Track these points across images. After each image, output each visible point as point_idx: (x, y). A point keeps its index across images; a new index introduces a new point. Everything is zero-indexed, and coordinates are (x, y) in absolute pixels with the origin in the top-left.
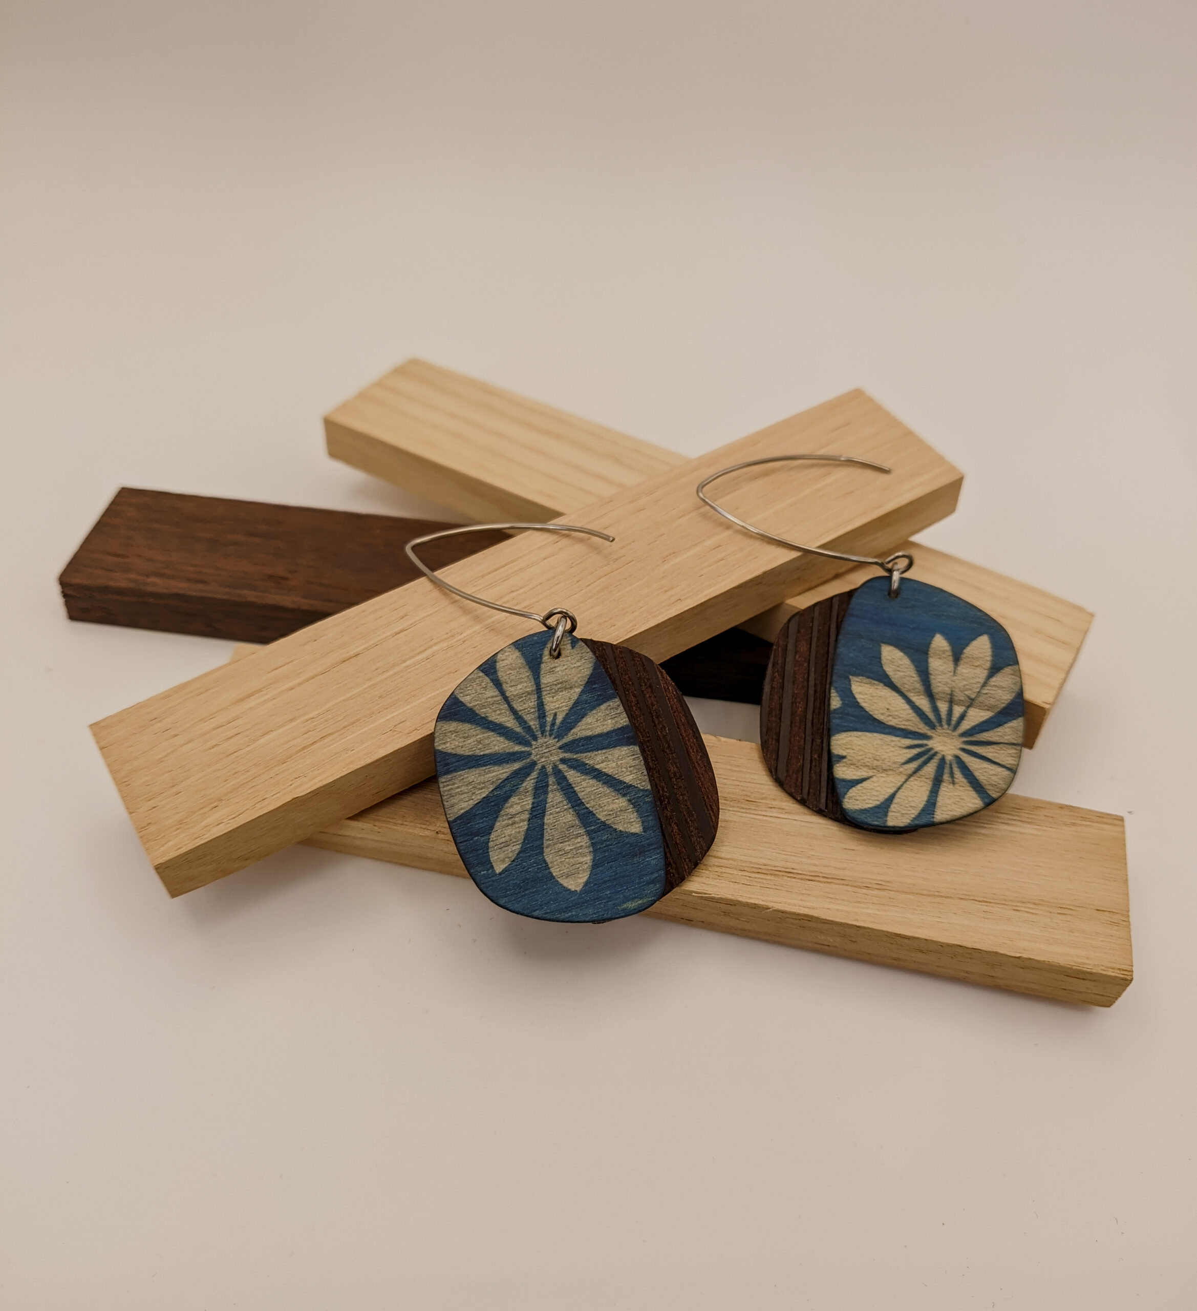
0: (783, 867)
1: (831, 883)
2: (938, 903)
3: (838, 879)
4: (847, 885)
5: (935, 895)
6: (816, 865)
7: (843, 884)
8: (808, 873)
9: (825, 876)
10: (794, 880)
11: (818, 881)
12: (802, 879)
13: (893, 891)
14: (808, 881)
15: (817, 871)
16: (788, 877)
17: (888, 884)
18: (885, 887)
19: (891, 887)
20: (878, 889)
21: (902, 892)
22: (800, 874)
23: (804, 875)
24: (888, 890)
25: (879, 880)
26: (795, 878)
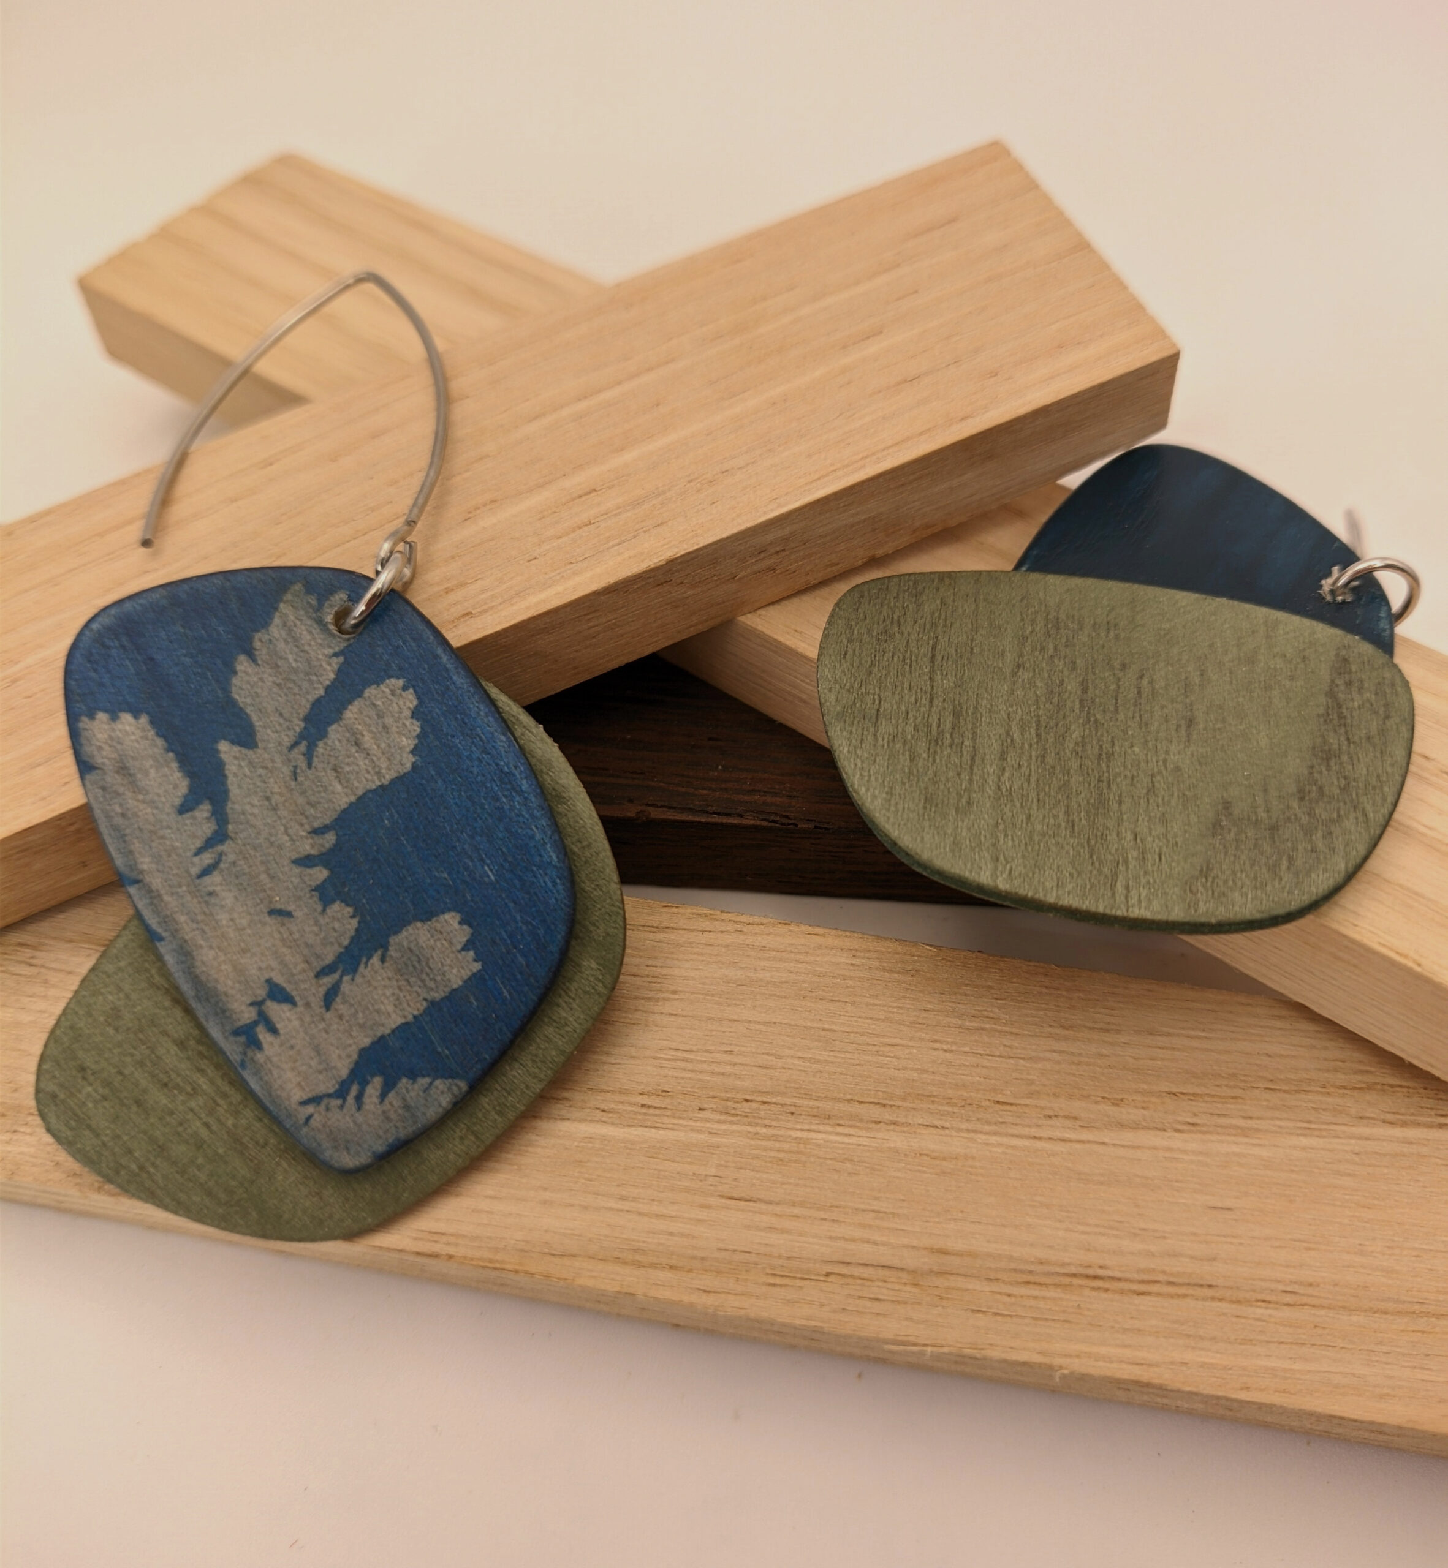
0: (1081, 1265)
1: (1185, 1296)
2: (1423, 1332)
3: (1201, 1286)
4: (1221, 1300)
5: (1414, 1313)
7: (1213, 1299)
8: (1136, 1276)
9: (1172, 1279)
10: (1104, 1295)
11: (1159, 1294)
12: (1122, 1292)
13: (1322, 1307)
14: (1135, 1297)
15: (1154, 1270)
16: (1094, 1289)
17: (1310, 1291)
18: (1305, 1300)
19: (1320, 1297)
20: (1288, 1305)
21: (1344, 1308)
22: (1119, 1279)
23: (1126, 1280)
24: (1310, 1305)
25: (1292, 1282)
26: (1106, 1290)
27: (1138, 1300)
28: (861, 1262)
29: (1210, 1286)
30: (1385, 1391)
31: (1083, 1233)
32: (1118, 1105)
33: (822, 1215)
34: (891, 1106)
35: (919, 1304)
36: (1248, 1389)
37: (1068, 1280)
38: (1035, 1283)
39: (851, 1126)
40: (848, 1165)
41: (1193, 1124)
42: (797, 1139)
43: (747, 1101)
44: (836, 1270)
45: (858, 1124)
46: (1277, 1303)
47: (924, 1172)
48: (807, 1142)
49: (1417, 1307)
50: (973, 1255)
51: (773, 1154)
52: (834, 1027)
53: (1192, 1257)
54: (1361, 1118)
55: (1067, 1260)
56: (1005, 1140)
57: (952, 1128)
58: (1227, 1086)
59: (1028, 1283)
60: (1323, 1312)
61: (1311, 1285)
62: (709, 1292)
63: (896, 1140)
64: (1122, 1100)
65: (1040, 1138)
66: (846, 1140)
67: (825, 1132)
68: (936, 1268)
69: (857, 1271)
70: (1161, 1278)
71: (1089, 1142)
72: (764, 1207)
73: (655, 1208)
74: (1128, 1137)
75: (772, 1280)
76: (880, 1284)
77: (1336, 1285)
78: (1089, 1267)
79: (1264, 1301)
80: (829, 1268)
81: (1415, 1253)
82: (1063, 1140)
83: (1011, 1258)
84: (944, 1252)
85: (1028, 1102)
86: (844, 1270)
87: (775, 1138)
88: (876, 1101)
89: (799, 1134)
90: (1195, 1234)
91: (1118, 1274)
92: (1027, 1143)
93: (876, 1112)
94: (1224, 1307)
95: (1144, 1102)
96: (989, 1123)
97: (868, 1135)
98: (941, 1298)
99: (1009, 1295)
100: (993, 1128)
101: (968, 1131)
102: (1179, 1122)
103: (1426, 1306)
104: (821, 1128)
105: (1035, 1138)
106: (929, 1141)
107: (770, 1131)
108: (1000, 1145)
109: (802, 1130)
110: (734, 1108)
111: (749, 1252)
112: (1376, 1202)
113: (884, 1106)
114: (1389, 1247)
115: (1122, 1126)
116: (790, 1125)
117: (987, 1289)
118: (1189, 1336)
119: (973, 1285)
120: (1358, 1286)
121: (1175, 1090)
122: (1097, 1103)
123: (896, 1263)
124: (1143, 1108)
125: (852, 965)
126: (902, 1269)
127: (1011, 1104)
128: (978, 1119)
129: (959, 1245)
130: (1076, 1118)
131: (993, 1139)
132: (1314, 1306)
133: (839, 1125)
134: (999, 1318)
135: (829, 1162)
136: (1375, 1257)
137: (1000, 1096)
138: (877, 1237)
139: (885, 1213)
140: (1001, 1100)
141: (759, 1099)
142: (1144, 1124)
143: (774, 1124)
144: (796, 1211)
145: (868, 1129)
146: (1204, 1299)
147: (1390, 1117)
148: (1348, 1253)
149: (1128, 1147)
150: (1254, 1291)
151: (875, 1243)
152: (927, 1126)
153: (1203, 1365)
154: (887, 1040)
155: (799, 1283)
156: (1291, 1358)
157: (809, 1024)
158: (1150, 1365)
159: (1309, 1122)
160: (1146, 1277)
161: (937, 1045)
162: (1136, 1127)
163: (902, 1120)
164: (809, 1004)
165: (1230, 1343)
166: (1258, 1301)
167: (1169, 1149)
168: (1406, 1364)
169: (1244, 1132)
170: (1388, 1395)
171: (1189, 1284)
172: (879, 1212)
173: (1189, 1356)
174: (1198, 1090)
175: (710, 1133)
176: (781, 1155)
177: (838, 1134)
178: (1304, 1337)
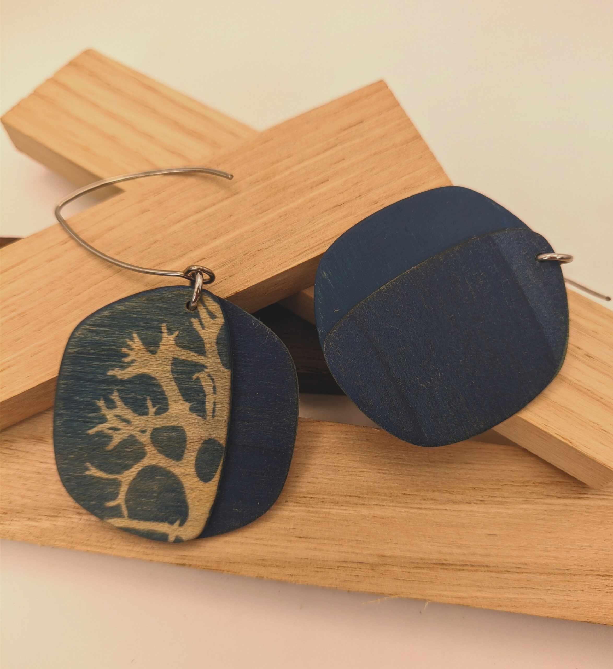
0: (437, 559)
1: (477, 570)
2: (568, 581)
3: (484, 566)
4: (491, 571)
5: (565, 574)
6: (465, 554)
7: (488, 571)
8: (458, 563)
9: (473, 564)
10: (446, 571)
11: (467, 570)
12: (453, 570)
13: (530, 573)
14: (458, 571)
15: (466, 561)
16: (442, 569)
17: (526, 567)
18: (524, 570)
19: (529, 569)
20: (517, 572)
21: (538, 573)
22: (452, 565)
23: (454, 565)
24: (525, 572)
25: (519, 563)
26: (447, 569)
27: (459, 573)
28: (351, 561)
29: (487, 566)
30: (553, 605)
31: (438, 546)
32: (452, 494)
33: (336, 543)
34: (362, 497)
35: (374, 577)
36: (501, 606)
37: (431, 566)
38: (419, 567)
39: (346, 506)
40: (346, 522)
41: (482, 501)
42: (325, 513)
43: (305, 497)
44: (342, 565)
45: (349, 505)
46: (513, 572)
47: (376, 524)
48: (329, 513)
49: (567, 572)
50: (395, 557)
51: (315, 519)
52: (339, 465)
53: (480, 555)
54: (548, 496)
55: (431, 557)
56: (407, 510)
57: (387, 505)
58: (495, 484)
59: (417, 567)
60: (530, 575)
61: (526, 564)
62: (292, 575)
63: (364, 511)
64: (453, 491)
65: (421, 509)
66: (345, 512)
67: (336, 509)
68: (380, 563)
69: (349, 565)
70: (468, 563)
71: (440, 509)
72: (312, 540)
73: (270, 543)
74: (456, 507)
75: (316, 570)
76: (359, 570)
77: (536, 564)
78: (440, 560)
79: (508, 571)
80: (339, 564)
81: (566, 550)
82: (430, 509)
83: (410, 558)
84: (384, 556)
85: (416, 493)
86: (345, 565)
87: (316, 512)
88: (356, 495)
89: (326, 510)
90: (481, 545)
91: (451, 563)
92: (416, 511)
93: (356, 500)
94: (493, 574)
95: (462, 492)
96: (401, 503)
97: (353, 509)
98: (383, 574)
99: (409, 572)
100: (403, 505)
101: (393, 506)
102: (476, 500)
103: (570, 571)
104: (334, 507)
105: (419, 508)
106: (378, 511)
107: (315, 510)
108: (405, 512)
109: (327, 508)
110: (300, 500)
111: (307, 559)
112: (552, 530)
113: (359, 497)
114: (556, 548)
115: (453, 502)
116: (322, 507)
117: (401, 570)
118: (478, 586)
119: (395, 569)
120: (544, 564)
121: (474, 487)
122: (444, 493)
123: (365, 561)
124: (462, 495)
125: (346, 438)
126: (367, 563)
127: (410, 495)
128: (397, 501)
129: (389, 553)
130: (435, 500)
131: (403, 510)
132: (527, 573)
133: (342, 506)
134: (405, 581)
135: (338, 521)
136: (551, 552)
137: (405, 491)
138: (357, 551)
139: (360, 541)
140: (406, 493)
141: (310, 496)
142: (462, 501)
143: (316, 506)
144: (326, 542)
145: (353, 507)
146: (485, 571)
147: (559, 495)
148: (541, 551)
149: (456, 511)
150: (504, 567)
151: (357, 553)
152: (376, 505)
153: (484, 598)
154: (360, 470)
155: (327, 570)
156: (517, 593)
157: (329, 464)
158: (464, 598)
159: (527, 498)
160: (462, 563)
161: (380, 471)
162: (459, 502)
163: (367, 503)
164: (329, 455)
165: (494, 588)
166: (505, 571)
167: (472, 511)
168: (561, 594)
169: (502, 503)
170: (554, 606)
171: (479, 566)
172: (358, 540)
173: (478, 594)
174: (484, 487)
175: (291, 511)
176: (319, 519)
177: (341, 509)
178: (522, 585)
